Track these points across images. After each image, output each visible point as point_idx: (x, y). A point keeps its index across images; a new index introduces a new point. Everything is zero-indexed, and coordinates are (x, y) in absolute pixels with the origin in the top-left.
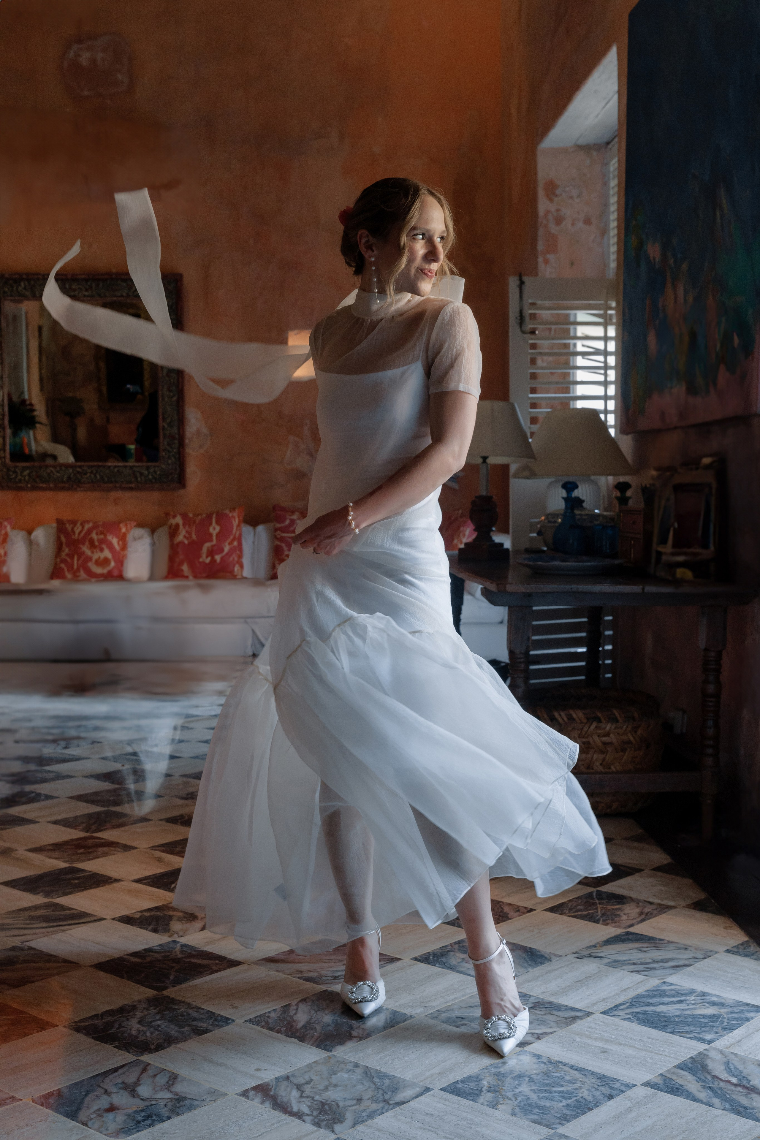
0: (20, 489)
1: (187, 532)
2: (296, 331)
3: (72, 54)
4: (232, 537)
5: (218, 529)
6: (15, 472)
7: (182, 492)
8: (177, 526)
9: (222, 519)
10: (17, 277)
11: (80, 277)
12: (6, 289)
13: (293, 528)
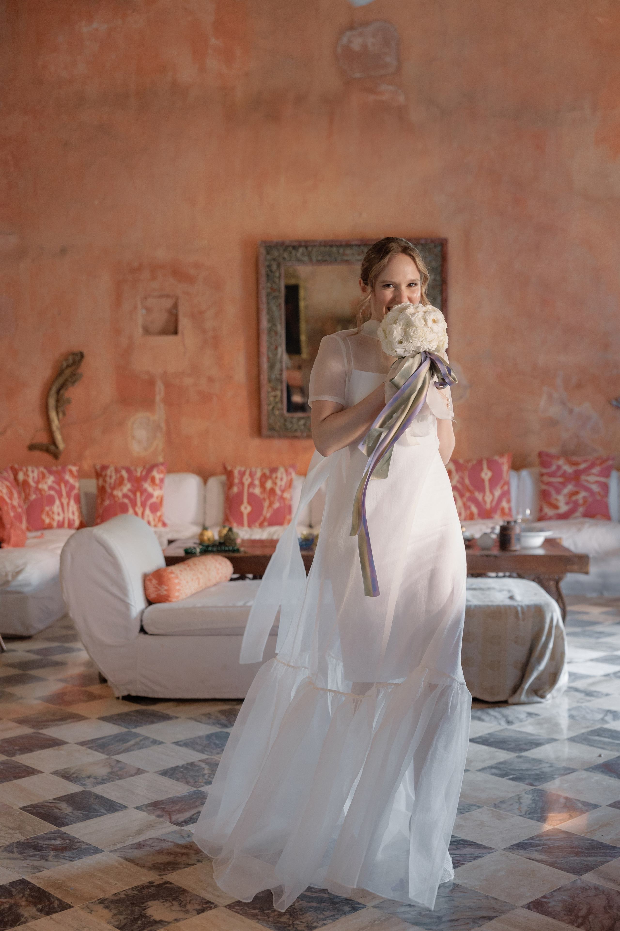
0: (295, 437)
3: (345, 40)
4: (502, 482)
5: (490, 474)
6: (291, 422)
9: (492, 465)
10: (295, 244)
11: (353, 243)
12: (286, 255)
13: (560, 473)
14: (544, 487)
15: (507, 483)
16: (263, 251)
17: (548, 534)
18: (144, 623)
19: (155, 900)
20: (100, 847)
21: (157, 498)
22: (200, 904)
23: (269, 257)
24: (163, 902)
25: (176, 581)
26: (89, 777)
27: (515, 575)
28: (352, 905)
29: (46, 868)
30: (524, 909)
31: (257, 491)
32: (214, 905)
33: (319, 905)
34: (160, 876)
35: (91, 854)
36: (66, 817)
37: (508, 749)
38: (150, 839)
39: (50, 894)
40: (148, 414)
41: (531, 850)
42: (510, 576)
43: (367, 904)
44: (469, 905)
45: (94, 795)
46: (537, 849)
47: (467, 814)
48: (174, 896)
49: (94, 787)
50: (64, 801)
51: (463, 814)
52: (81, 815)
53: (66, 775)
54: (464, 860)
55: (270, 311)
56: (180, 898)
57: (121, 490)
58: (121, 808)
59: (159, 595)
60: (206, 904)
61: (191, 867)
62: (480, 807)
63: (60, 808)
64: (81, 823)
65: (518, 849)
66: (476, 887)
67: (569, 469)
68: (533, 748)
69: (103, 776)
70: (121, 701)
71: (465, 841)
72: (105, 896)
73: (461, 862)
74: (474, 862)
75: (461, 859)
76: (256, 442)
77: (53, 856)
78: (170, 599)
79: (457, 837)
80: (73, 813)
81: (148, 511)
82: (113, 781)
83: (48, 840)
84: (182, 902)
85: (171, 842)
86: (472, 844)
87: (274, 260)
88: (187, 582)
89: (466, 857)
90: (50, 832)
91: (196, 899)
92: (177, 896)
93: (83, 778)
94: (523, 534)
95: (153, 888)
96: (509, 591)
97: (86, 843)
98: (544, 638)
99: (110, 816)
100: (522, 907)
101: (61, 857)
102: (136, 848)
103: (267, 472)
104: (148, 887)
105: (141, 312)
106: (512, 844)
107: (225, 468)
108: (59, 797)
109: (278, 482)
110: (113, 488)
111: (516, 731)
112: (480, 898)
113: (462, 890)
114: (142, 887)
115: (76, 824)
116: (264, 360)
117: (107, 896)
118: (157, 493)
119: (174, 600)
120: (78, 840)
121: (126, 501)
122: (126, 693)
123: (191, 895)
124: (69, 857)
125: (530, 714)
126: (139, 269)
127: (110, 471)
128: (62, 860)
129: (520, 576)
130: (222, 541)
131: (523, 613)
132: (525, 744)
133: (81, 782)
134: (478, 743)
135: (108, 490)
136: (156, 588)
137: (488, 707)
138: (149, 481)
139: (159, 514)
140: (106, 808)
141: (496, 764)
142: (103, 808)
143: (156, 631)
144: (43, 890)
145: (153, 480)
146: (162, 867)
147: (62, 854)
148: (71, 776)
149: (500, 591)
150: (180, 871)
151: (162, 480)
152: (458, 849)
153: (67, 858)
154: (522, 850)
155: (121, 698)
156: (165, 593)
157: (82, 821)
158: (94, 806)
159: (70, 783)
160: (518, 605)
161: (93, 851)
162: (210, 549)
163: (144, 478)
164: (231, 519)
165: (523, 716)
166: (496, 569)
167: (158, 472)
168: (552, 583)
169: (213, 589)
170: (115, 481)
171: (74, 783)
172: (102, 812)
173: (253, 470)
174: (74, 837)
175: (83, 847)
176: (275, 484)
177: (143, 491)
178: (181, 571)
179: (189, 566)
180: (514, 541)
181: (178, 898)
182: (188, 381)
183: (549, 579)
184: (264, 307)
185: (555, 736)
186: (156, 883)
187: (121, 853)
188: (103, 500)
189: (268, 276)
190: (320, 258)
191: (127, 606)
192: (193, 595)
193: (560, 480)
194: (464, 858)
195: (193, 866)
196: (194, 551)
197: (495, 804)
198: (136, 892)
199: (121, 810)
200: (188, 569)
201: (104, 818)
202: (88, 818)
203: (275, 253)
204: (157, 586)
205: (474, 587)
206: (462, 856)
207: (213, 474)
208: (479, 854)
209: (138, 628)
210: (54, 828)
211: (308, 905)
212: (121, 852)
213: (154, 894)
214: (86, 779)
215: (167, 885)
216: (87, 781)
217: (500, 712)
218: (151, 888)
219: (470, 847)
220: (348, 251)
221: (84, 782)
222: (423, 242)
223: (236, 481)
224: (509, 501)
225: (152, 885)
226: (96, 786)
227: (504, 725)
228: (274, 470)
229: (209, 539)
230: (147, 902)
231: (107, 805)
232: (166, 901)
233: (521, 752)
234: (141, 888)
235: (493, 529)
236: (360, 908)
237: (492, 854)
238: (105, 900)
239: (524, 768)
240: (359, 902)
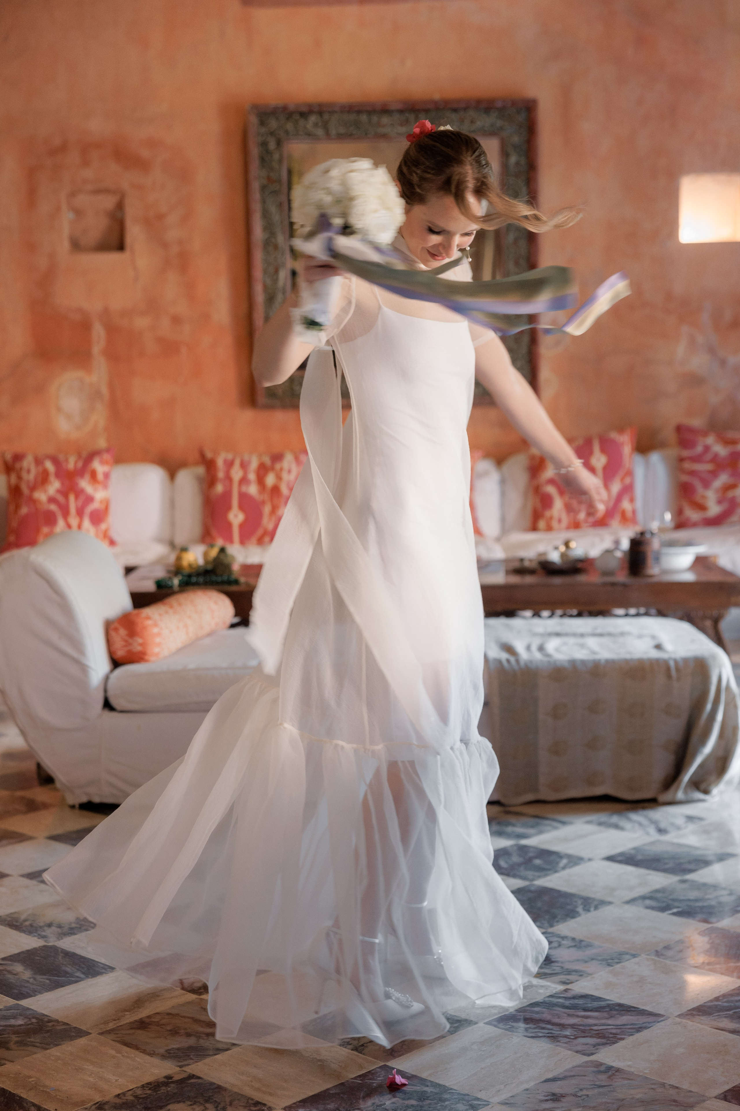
4: (622, 471)
5: (604, 459)
9: (607, 446)
10: (304, 109)
11: (394, 107)
12: (290, 126)
13: (709, 456)
14: (685, 478)
15: (630, 473)
16: (254, 120)
17: (701, 550)
18: (111, 694)
19: (179, 1102)
20: (84, 1028)
21: (101, 502)
22: (246, 1106)
23: (263, 130)
24: (191, 1105)
25: (155, 630)
26: (50, 925)
27: (653, 611)
28: (468, 1101)
29: (9, 1061)
30: (718, 1100)
31: (253, 490)
32: (267, 1107)
33: (421, 1103)
34: (180, 1068)
35: (72, 1038)
36: (26, 985)
37: (665, 871)
38: (156, 1015)
39: (21, 1098)
40: (80, 374)
41: (717, 1016)
42: (647, 614)
43: (490, 1100)
44: (638, 1096)
45: (62, 952)
46: (727, 1014)
47: (618, 966)
48: (206, 1095)
49: (59, 940)
50: (19, 961)
51: (612, 966)
52: (48, 981)
53: (15, 923)
54: (623, 1033)
55: (266, 214)
56: (215, 1098)
57: (46, 491)
58: (105, 969)
59: (129, 652)
60: (256, 1107)
61: (224, 1053)
62: (636, 956)
63: (15, 972)
64: (49, 992)
65: (699, 1015)
66: (645, 1071)
67: (721, 450)
68: (702, 868)
69: (71, 923)
70: (77, 811)
71: (620, 1005)
72: (104, 1099)
73: (619, 1036)
74: (638, 1036)
75: (618, 1031)
76: (247, 415)
77: (16, 1042)
78: (146, 657)
79: (608, 1000)
80: (35, 979)
81: (87, 523)
82: (87, 930)
83: (5, 1019)
84: (219, 1103)
85: (188, 1017)
86: (632, 1010)
87: (272, 134)
88: (171, 632)
89: (626, 1028)
90: (5, 1007)
91: (238, 1100)
92: (210, 1096)
93: (41, 927)
94: (665, 550)
95: (172, 1085)
96: (653, 637)
97: (62, 1022)
98: (709, 707)
99: (90, 981)
100: (715, 1097)
101: (28, 1043)
102: (139, 1028)
103: (267, 460)
104: (166, 1084)
105: (67, 217)
106: (689, 1009)
107: (203, 456)
108: (10, 956)
109: (285, 476)
110: (33, 488)
111: (673, 844)
112: (653, 1086)
113: (625, 1076)
114: (156, 1084)
115: (42, 995)
116: (259, 290)
117: (106, 1099)
118: (99, 495)
119: (152, 659)
120: (48, 1018)
121: (53, 507)
122: (84, 799)
123: (230, 1094)
124: (41, 1043)
125: (690, 819)
126: (63, 148)
127: (28, 462)
128: (30, 1048)
129: (661, 614)
130: (210, 567)
131: (678, 669)
132: (689, 862)
133: (39, 932)
134: (620, 862)
135: (25, 490)
136: (126, 641)
137: (628, 810)
138: (87, 476)
139: (103, 526)
140: (82, 970)
141: (652, 892)
142: (78, 970)
143: (128, 706)
144: (10, 1092)
145: (93, 475)
146: (182, 1055)
147: (29, 1040)
148: (22, 924)
149: (640, 637)
150: (208, 1060)
151: (107, 476)
152: (611, 1017)
153: (38, 1045)
154: (706, 1017)
155: (77, 806)
156: (139, 648)
157: (50, 991)
158: (63, 968)
159: (23, 935)
160: (670, 658)
161: (74, 1034)
162: (194, 579)
163: (80, 472)
164: (214, 532)
165: (680, 821)
166: (626, 604)
167: (103, 462)
168: (708, 623)
169: (207, 641)
170: (36, 478)
171: (29, 935)
172: (78, 977)
173: (246, 457)
174: (42, 1013)
175: (59, 1028)
176: (279, 478)
177: (79, 493)
178: (160, 615)
179: (171, 607)
180: (650, 561)
181: (212, 1099)
182: (141, 323)
183: (704, 618)
184: (257, 207)
185: (730, 850)
186: (177, 1078)
187: (117, 1036)
188: (17, 507)
189: (262, 160)
190: (342, 130)
191: (84, 669)
192: (180, 650)
193: (709, 467)
194: (622, 1030)
195: (227, 1052)
196: (170, 583)
197: (657, 951)
198: (149, 1092)
199: (106, 973)
200: (171, 611)
201: (82, 985)
202: (58, 985)
203: (273, 124)
204: (127, 638)
205: (599, 631)
206: (619, 1027)
207: (183, 464)
208: (643, 1024)
209: (101, 702)
210: (10, 1002)
211: (404, 1103)
212: (117, 1034)
213: (174, 1093)
214: (46, 928)
215: (192, 1081)
216: (48, 932)
217: (646, 817)
218: (170, 1085)
219: (629, 1013)
220: (385, 120)
221: (44, 933)
222: (499, 104)
223: (221, 474)
224: (632, 500)
225: (171, 1080)
226: (62, 939)
227: (654, 835)
228: (277, 458)
229: (190, 565)
230: (167, 1105)
231: (84, 966)
232: (194, 1104)
233: (685, 874)
234: (155, 1086)
235: (617, 543)
236: (481, 1106)
237: (662, 1023)
238: (104, 1104)
239: (692, 898)
240: (479, 1097)
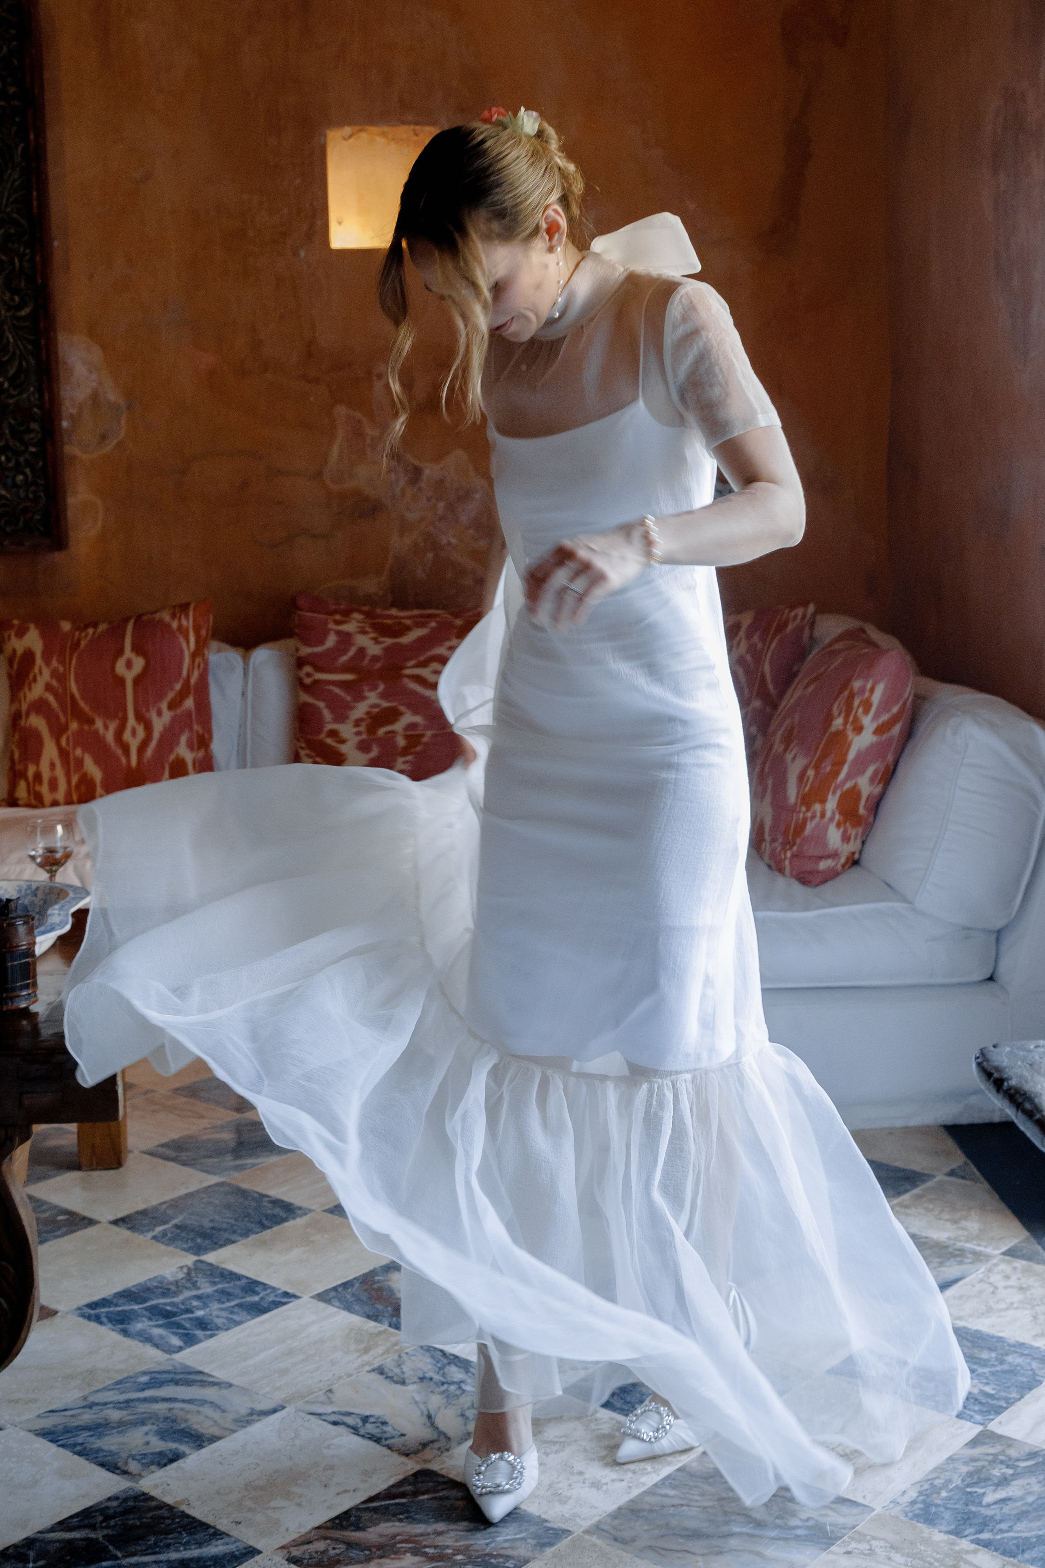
1: (54, 674)
2: (347, 130)
4: (178, 687)
5: (139, 663)
7: (58, 557)
8: (28, 657)
9: (150, 637)
13: (347, 656)
14: (305, 698)
67: (370, 645)
